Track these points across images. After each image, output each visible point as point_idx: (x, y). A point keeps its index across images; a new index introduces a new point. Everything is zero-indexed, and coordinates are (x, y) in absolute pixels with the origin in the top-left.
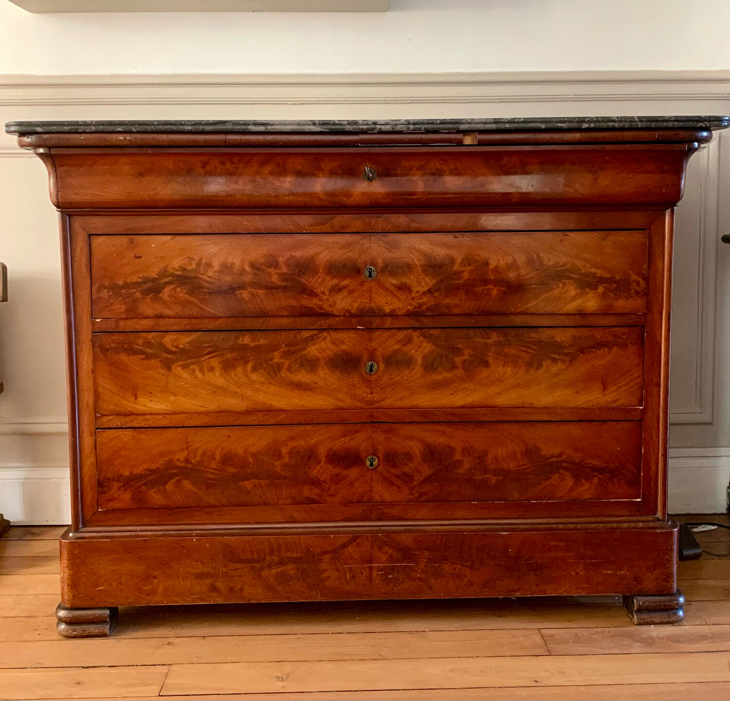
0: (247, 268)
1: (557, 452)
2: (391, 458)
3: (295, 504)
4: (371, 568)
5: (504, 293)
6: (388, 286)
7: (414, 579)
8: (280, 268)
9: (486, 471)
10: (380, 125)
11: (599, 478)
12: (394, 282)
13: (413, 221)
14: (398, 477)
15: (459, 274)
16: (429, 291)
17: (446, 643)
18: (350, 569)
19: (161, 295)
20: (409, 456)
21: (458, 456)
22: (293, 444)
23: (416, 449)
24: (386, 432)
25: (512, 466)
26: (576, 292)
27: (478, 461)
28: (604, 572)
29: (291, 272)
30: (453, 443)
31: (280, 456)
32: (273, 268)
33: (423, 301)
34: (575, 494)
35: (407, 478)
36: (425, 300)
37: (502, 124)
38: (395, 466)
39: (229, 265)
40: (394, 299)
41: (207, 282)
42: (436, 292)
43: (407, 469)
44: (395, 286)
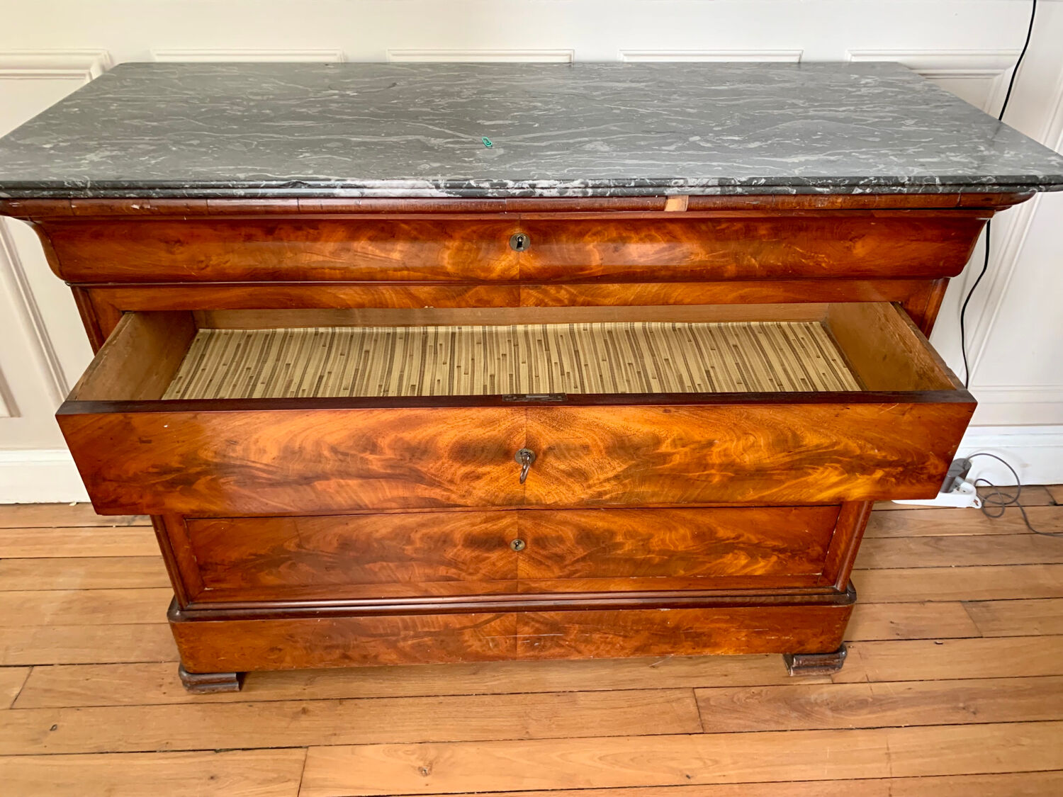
0: (326, 453)
1: (733, 535)
2: (540, 542)
3: (430, 581)
4: (516, 639)
5: (731, 479)
6: (552, 472)
7: (562, 646)
8: (381, 453)
9: (649, 552)
10: (542, 188)
11: (778, 557)
12: (562, 467)
13: (581, 294)
14: (547, 557)
15: (665, 457)
16: (616, 477)
17: (595, 712)
18: (493, 640)
19: (194, 487)
20: (561, 540)
21: (619, 539)
22: (424, 531)
23: (569, 533)
24: (534, 518)
25: (681, 548)
26: (840, 478)
27: (641, 543)
28: (768, 638)
29: (399, 458)
30: (614, 527)
31: (410, 541)
32: (368, 452)
33: (604, 489)
34: (748, 570)
35: (559, 558)
36: (607, 487)
37: (731, 188)
38: (544, 548)
39: (297, 448)
40: (561, 487)
41: (263, 471)
42: (626, 478)
43: (557, 550)
44: (563, 471)
